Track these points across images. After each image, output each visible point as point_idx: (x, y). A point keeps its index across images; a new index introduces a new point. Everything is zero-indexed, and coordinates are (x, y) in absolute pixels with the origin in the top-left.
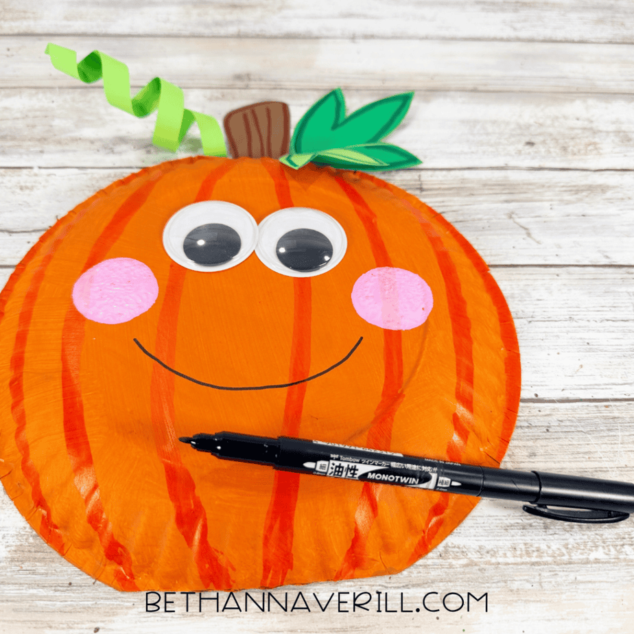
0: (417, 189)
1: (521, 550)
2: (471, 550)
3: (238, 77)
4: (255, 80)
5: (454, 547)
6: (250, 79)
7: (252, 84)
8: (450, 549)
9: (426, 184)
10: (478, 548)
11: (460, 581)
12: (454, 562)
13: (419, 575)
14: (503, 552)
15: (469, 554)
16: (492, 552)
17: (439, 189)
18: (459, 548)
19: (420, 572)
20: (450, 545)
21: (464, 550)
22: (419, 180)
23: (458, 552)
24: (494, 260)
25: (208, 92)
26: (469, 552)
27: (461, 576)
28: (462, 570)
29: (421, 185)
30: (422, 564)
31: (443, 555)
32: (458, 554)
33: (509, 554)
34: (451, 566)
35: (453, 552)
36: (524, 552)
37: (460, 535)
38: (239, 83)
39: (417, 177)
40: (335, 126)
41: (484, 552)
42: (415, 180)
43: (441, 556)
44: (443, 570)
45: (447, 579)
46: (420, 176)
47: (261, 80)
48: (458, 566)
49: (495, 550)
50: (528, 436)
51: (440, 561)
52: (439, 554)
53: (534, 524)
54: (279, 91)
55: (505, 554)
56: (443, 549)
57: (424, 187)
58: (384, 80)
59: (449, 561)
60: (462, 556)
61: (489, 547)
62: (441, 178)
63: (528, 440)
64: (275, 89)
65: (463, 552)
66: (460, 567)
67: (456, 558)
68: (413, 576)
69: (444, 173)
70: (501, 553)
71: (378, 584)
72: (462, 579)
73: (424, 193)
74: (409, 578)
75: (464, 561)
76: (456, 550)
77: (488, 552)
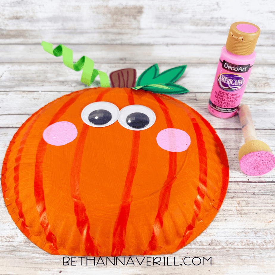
0: (195, 100)
1: (245, 243)
2: (223, 242)
3: (121, 59)
4: (128, 61)
5: (215, 241)
6: (126, 60)
7: (127, 62)
8: (213, 242)
9: (199, 98)
10: (226, 242)
11: (219, 255)
12: (215, 247)
13: (200, 252)
14: (237, 243)
15: (222, 244)
16: (232, 243)
17: (204, 100)
18: (217, 241)
19: (201, 251)
20: (213, 240)
21: (220, 242)
22: (195, 97)
23: (217, 243)
24: (228, 127)
25: (109, 65)
26: (222, 243)
27: (219, 253)
28: (219, 250)
29: (196, 98)
30: (201, 248)
31: (211, 244)
32: (217, 244)
33: (239, 244)
34: (214, 249)
35: (215, 243)
36: (246, 244)
37: (218, 236)
38: (122, 62)
39: (194, 95)
40: (154, 77)
41: (228, 243)
42: (194, 97)
43: (209, 244)
44: (211, 250)
45: (213, 254)
46: (195, 95)
47: (130, 60)
48: (217, 249)
49: (233, 242)
50: (246, 196)
51: (209, 247)
52: (209, 243)
53: (250, 232)
54: (137, 64)
55: (238, 244)
56: (211, 242)
57: (197, 99)
58: (180, 60)
59: (213, 247)
60: (219, 245)
61: (230, 241)
62: (204, 96)
63: (246, 198)
64: (136, 63)
65: (219, 243)
66: (218, 249)
67: (216, 245)
68: (198, 252)
69: (205, 94)
70: (236, 244)
71: (182, 255)
72: (219, 254)
73: (198, 101)
74: (196, 253)
75: (220, 247)
77: (230, 243)
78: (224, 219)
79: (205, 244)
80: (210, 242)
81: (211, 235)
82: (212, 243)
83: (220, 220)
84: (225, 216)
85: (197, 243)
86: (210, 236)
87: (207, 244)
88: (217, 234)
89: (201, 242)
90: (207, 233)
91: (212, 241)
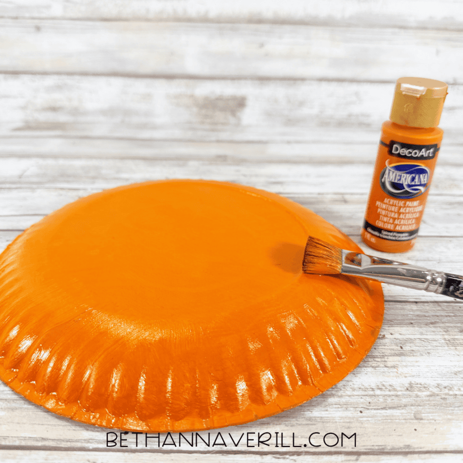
5: (417, 384)
8: (414, 385)
10: (436, 385)
11: (428, 405)
12: (419, 393)
13: (393, 401)
14: (457, 388)
15: (430, 388)
16: (448, 388)
18: (421, 384)
20: (413, 382)
21: (426, 386)
23: (421, 387)
26: (430, 387)
27: (427, 402)
28: (427, 398)
30: (393, 394)
31: (409, 389)
34: (417, 396)
35: (417, 387)
37: (420, 377)
41: (441, 387)
43: (407, 389)
44: (411, 398)
45: (417, 404)
48: (423, 396)
49: (450, 386)
50: (456, 321)
51: (408, 392)
55: (459, 389)
59: (415, 392)
60: (424, 390)
63: (457, 323)
66: (425, 397)
67: (420, 390)
68: (388, 402)
71: (360, 406)
72: (429, 404)
74: (385, 403)
75: (428, 393)
76: (419, 386)
77: (445, 388)
78: (426, 352)
79: (399, 389)
80: (407, 385)
81: (407, 375)
82: (411, 387)
83: (419, 354)
84: (425, 348)
85: (384, 388)
86: (406, 377)
87: (402, 389)
88: (418, 374)
89: (390, 385)
90: (399, 373)
91: (410, 384)
